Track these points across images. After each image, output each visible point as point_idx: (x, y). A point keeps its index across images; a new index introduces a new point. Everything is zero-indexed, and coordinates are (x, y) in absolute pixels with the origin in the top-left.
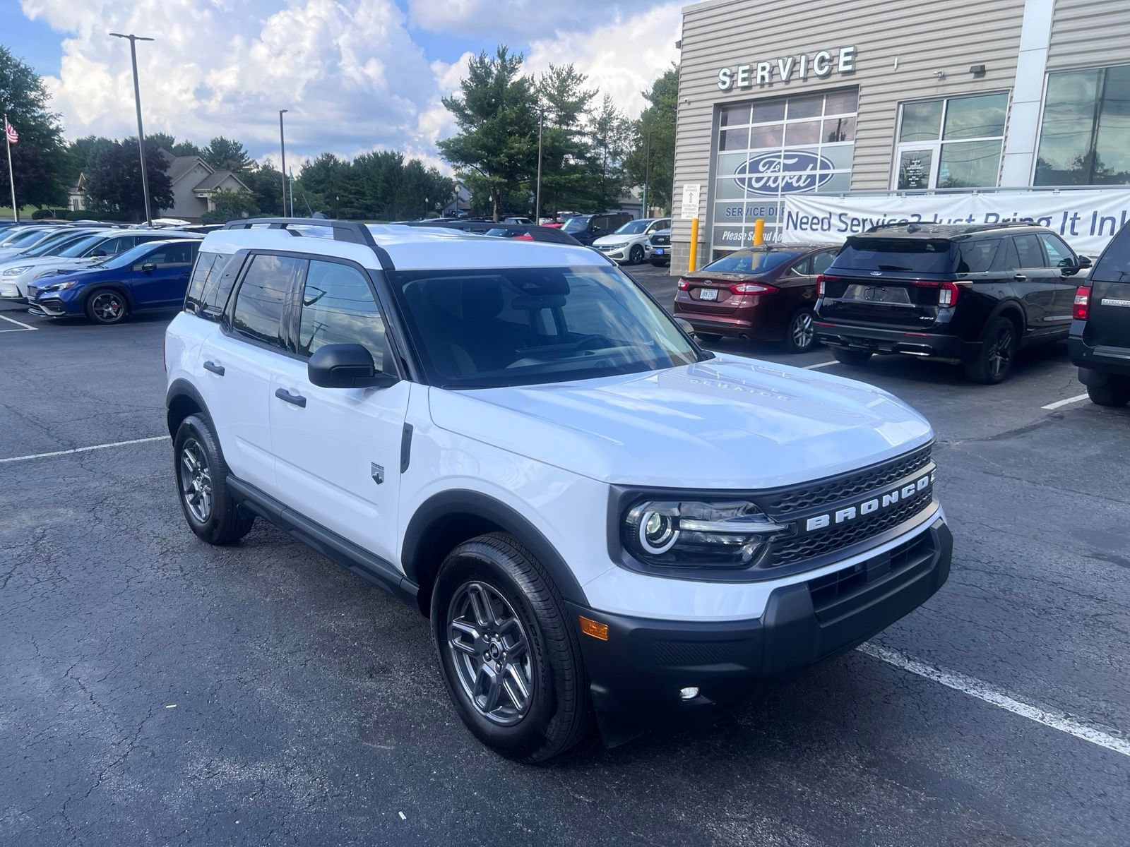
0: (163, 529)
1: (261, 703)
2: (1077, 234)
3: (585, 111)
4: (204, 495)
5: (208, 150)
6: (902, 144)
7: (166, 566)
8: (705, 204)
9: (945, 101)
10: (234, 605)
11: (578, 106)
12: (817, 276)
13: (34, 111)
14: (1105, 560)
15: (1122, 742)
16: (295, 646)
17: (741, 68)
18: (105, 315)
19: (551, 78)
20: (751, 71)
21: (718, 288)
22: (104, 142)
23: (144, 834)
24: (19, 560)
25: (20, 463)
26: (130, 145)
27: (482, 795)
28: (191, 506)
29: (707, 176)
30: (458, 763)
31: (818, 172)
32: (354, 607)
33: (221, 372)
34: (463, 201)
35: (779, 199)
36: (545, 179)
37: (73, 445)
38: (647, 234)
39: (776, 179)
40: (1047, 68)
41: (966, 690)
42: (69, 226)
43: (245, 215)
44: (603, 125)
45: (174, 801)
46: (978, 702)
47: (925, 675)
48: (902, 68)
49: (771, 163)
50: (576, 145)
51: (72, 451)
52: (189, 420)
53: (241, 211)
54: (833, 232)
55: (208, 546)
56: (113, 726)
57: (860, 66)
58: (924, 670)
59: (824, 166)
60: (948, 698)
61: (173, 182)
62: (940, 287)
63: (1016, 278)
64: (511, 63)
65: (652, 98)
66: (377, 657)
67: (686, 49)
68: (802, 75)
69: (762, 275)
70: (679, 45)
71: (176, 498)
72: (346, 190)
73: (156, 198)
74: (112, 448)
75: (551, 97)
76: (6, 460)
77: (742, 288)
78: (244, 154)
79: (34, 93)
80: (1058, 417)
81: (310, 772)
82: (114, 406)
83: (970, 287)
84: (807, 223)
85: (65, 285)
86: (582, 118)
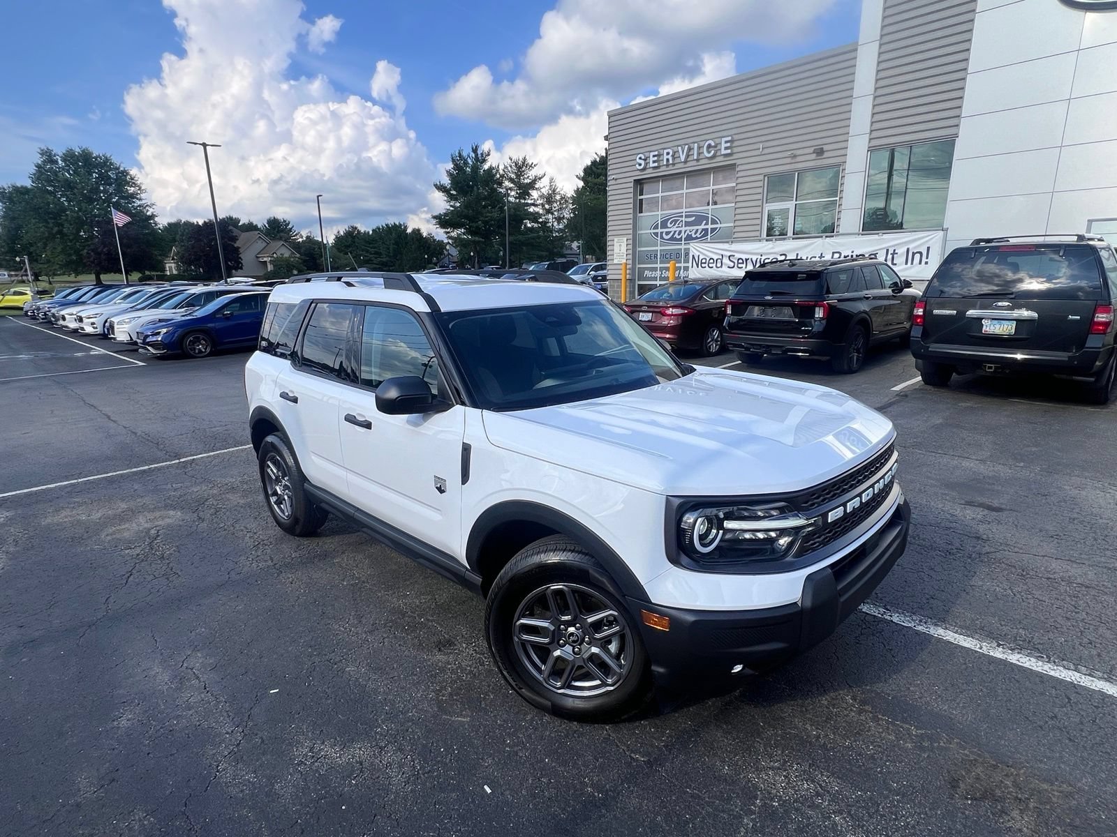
0: (253, 525)
1: (351, 682)
2: (896, 264)
3: (536, 189)
4: (286, 497)
5: (265, 226)
6: (767, 204)
7: (259, 558)
8: (630, 252)
9: (797, 174)
10: (318, 590)
11: (532, 186)
12: (725, 301)
13: (134, 202)
14: (974, 506)
15: (1049, 665)
16: (373, 625)
17: (652, 154)
18: (197, 351)
19: (511, 166)
20: (658, 156)
21: (652, 312)
22: (188, 224)
23: (260, 828)
24: (138, 559)
25: (136, 472)
26: (208, 225)
27: (552, 761)
28: (275, 506)
29: (631, 232)
30: (526, 730)
31: (710, 226)
32: (416, 586)
33: (295, 400)
34: (452, 256)
35: (683, 247)
36: (511, 238)
37: (177, 456)
38: (588, 274)
39: (680, 232)
40: (869, 148)
41: (915, 626)
42: (167, 286)
43: (295, 272)
44: (549, 199)
45: (286, 787)
46: (927, 638)
47: (880, 616)
48: (766, 151)
49: (676, 221)
50: (531, 213)
51: (178, 461)
52: (270, 439)
53: (292, 269)
54: (725, 268)
55: (291, 537)
56: (225, 714)
57: (735, 150)
58: (877, 612)
59: (714, 222)
60: (904, 635)
61: (241, 250)
62: (815, 306)
63: (865, 297)
64: (482, 156)
65: (583, 179)
66: (442, 631)
67: (611, 141)
68: (695, 158)
69: (682, 301)
70: (606, 138)
71: (261, 497)
72: (367, 251)
73: (229, 263)
74: (208, 457)
75: (511, 180)
76: (125, 472)
77: (670, 311)
78: (291, 229)
79: (132, 189)
80: (903, 395)
81: (400, 750)
82: (208, 423)
83: (835, 304)
84: (705, 263)
85: (165, 330)
86: (535, 194)
